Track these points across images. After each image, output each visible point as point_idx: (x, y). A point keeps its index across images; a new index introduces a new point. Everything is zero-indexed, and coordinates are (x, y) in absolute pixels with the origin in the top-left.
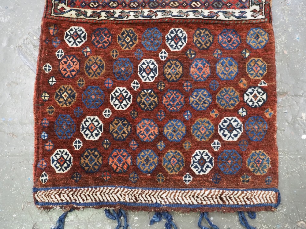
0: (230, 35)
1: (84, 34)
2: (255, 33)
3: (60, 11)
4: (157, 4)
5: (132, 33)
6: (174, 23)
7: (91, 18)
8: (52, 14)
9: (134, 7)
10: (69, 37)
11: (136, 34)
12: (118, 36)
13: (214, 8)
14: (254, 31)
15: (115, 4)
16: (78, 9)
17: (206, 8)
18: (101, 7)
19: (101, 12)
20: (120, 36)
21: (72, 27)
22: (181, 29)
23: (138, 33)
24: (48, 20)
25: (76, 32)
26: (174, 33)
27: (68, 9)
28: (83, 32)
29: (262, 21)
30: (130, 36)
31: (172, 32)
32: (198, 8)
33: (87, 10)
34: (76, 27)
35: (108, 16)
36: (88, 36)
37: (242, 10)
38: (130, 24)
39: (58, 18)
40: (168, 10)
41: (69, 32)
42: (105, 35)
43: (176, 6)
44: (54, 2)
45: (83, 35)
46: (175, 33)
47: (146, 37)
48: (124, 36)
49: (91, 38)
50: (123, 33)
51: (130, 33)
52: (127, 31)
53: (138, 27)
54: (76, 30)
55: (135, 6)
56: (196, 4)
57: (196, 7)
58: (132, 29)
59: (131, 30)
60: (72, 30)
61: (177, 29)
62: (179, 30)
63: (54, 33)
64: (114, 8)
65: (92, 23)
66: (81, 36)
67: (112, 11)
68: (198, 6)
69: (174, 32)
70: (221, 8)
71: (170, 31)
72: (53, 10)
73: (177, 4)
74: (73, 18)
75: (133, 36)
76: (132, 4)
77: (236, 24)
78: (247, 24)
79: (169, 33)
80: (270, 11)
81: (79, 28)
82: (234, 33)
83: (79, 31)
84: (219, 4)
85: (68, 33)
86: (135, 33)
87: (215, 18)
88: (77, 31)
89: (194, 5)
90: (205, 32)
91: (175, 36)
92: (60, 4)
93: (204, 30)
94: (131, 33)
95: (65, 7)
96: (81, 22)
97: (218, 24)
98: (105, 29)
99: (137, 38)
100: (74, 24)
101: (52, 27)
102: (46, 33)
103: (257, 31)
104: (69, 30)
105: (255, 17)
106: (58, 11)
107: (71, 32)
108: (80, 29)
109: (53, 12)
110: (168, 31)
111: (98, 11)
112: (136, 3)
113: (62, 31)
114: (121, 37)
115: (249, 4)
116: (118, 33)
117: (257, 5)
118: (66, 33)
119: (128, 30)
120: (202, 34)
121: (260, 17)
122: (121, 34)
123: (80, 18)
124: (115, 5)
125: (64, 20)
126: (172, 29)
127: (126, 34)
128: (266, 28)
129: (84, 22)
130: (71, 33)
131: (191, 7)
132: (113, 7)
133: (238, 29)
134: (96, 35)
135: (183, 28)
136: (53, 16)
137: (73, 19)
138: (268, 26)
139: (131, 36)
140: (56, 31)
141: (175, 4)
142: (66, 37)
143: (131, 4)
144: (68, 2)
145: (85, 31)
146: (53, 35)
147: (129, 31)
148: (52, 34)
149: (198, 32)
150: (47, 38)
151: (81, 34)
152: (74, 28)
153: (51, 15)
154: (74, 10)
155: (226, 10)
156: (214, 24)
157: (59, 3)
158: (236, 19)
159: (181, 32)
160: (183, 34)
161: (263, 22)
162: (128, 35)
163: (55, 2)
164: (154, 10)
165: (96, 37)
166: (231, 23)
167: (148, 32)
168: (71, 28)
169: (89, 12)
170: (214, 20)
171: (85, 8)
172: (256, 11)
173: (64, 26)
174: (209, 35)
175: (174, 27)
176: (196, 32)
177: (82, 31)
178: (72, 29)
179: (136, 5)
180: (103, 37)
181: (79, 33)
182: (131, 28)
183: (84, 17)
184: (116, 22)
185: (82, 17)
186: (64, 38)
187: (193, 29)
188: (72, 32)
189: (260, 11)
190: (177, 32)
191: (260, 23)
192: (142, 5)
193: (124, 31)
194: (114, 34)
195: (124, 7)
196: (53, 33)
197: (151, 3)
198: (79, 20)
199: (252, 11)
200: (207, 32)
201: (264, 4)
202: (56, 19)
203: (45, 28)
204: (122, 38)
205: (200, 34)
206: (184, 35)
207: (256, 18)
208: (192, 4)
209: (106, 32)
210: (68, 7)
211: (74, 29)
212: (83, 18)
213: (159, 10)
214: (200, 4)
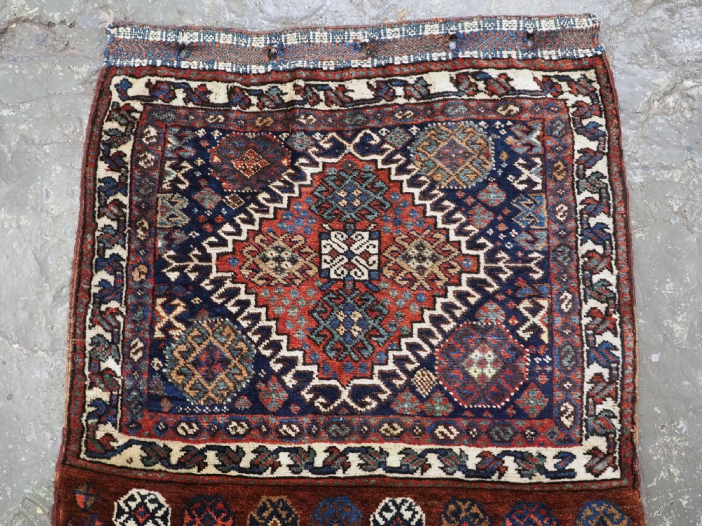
0: (532, 516)
1: (164, 509)
2: (596, 513)
3: (102, 445)
4: (348, 430)
5: (285, 508)
6: (391, 487)
7: (179, 471)
8: (82, 456)
9: (289, 438)
10: (126, 516)
11: (296, 513)
12: (249, 516)
13: (492, 442)
14: (593, 510)
15: (242, 426)
16: (148, 440)
17: (473, 442)
18: (205, 436)
19: (204, 450)
20: (255, 515)
21: (134, 491)
22: (410, 500)
23: (301, 509)
24: (73, 472)
25: (142, 504)
26: (391, 511)
27: (122, 439)
28: (161, 506)
29: (615, 484)
30: (279, 517)
31: (386, 508)
32: (451, 442)
33: (170, 444)
34: (144, 492)
35: (223, 465)
36: (172, 515)
37: (564, 449)
38: (281, 486)
39: (96, 467)
40: (376, 446)
41: (126, 502)
42: (218, 514)
43: (395, 433)
44: (86, 421)
45: (160, 513)
46: (395, 511)
47: (320, 519)
48: (266, 514)
49: (183, 520)
50: (264, 508)
51: (279, 509)
52: (272, 504)
53: (301, 494)
54: (143, 497)
55: (293, 434)
56: (446, 431)
57: (447, 441)
58: (284, 498)
59: (282, 500)
60: (132, 498)
61: (399, 500)
62: (403, 502)
63: (89, 504)
64: (238, 437)
65: (182, 483)
66: (157, 515)
67: (233, 446)
68: (452, 437)
69: (393, 508)
70: (510, 443)
71: (382, 504)
72: (83, 444)
73: (400, 430)
74: (135, 469)
75: (288, 516)
76: (285, 427)
77: (549, 492)
78: (576, 491)
79: (378, 511)
80: (634, 457)
81: (149, 494)
82: (544, 512)
83: (149, 501)
84: (504, 431)
85: (123, 505)
86: (294, 510)
87: (495, 478)
88: (146, 501)
89: (442, 433)
90: (468, 509)
91: (393, 518)
92: (101, 427)
93: (469, 503)
94: (282, 509)
95: (116, 433)
96: (156, 481)
97: (502, 490)
98: (217, 497)
99: (298, 521)
100: (137, 484)
101: (83, 489)
102: (66, 503)
103: (603, 508)
104: (126, 497)
105: (597, 475)
106: (98, 448)
107: (130, 503)
108: (152, 497)
109: (84, 448)
110: (377, 505)
111: (200, 446)
112: (294, 427)
113: (109, 501)
114: (257, 518)
115: (582, 431)
116: (251, 508)
117: (601, 435)
118: (119, 505)
119: (275, 499)
120: (463, 515)
121: (610, 474)
122: (256, 510)
123: (153, 471)
124: (241, 431)
125: (113, 475)
126: (387, 500)
127: (271, 510)
128: (623, 504)
129: (162, 482)
130: (130, 508)
131: (435, 440)
132: (237, 434)
133: (553, 504)
134: (194, 512)
135: (414, 498)
136: (84, 459)
137: (134, 472)
138: (628, 498)
139: (284, 517)
140: (93, 498)
141: (395, 429)
142: (118, 516)
143: (281, 427)
144: (121, 420)
145: (164, 504)
146: (85, 510)
147: (278, 502)
148: (82, 506)
149: (452, 507)
150: (71, 517)
151: (155, 511)
152: (139, 493)
153: (78, 457)
154: (138, 443)
155: (523, 450)
156: (492, 490)
157: (99, 422)
158: (548, 480)
159: (409, 509)
160: (415, 513)
161: (615, 488)
162: (275, 513)
163: (90, 422)
164: (341, 447)
165: (193, 517)
166: (537, 488)
167: (325, 506)
168: (130, 493)
169: (176, 450)
170: (493, 482)
171: (164, 438)
172: (600, 451)
173: (112, 489)
174: (481, 516)
175: (389, 496)
176: (446, 507)
177: (159, 503)
178: (133, 496)
179: (293, 431)
180: (211, 518)
181: (151, 507)
182: (282, 496)
183: (163, 468)
184: (243, 482)
185: (158, 467)
186: (113, 519)
187: (440, 499)
188: (133, 505)
189: (609, 454)
190: (398, 508)
191: (608, 490)
192: (310, 433)
193: (264, 503)
194: (240, 513)
195: (264, 437)
196: (85, 504)
197: (334, 427)
198: (150, 475)
199: (588, 453)
200: (475, 510)
201: (618, 433)
202: (92, 470)
203: (65, 491)
204: (260, 521)
205: (456, 513)
206: (418, 517)
207: (601, 478)
208: (437, 432)
209: (220, 505)
210: (121, 435)
211: (137, 497)
212: (160, 471)
213: (352, 445)
214: (456, 433)
